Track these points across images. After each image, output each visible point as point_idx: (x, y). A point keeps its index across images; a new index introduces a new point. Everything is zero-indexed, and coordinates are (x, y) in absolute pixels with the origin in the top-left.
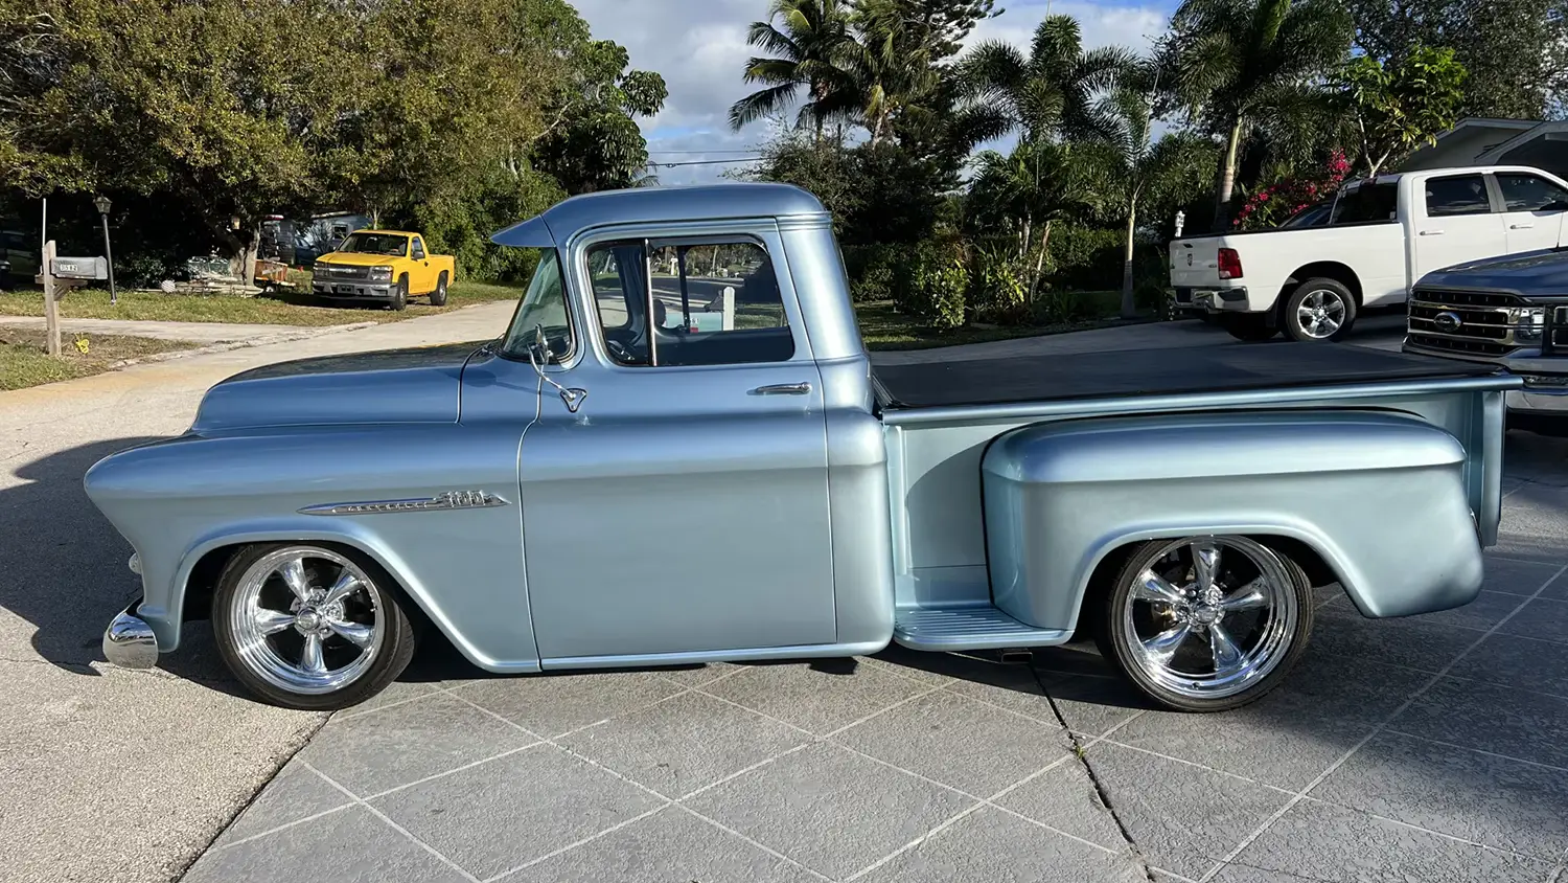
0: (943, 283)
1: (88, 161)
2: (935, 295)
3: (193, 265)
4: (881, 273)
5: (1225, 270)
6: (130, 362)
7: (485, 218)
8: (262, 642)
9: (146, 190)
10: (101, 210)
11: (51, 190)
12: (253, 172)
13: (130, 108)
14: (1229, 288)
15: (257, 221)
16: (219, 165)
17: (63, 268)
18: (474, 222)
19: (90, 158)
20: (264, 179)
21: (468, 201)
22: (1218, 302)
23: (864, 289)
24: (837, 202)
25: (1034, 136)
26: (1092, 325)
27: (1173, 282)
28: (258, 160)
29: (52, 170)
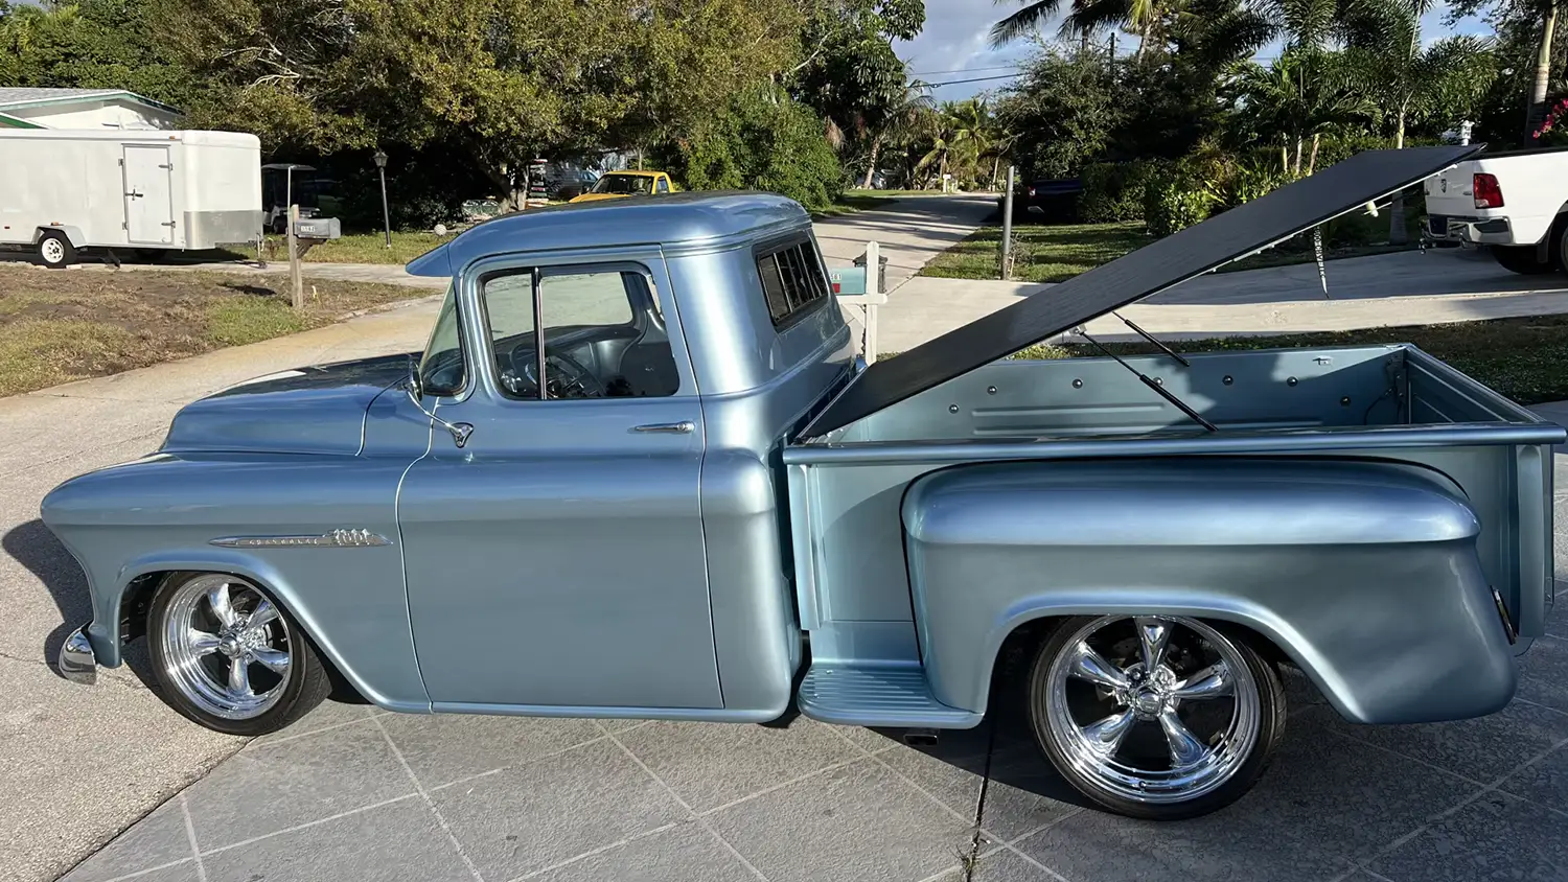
0: (1182, 209)
1: (369, 121)
2: (1173, 222)
3: (467, 207)
4: (1140, 191)
5: (1482, 198)
6: (358, 313)
7: (745, 150)
8: (194, 660)
9: (417, 144)
10: (379, 164)
11: (340, 147)
12: (508, 125)
13: (397, 70)
14: (1487, 219)
15: (525, 165)
16: (475, 119)
17: (303, 229)
18: (733, 155)
19: (371, 118)
20: (516, 128)
21: (728, 135)
22: (1474, 234)
23: (1122, 208)
24: (1099, 117)
25: (1302, 44)
26: (1353, 251)
27: (1430, 210)
28: (512, 112)
29: (340, 128)
